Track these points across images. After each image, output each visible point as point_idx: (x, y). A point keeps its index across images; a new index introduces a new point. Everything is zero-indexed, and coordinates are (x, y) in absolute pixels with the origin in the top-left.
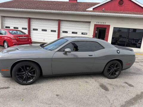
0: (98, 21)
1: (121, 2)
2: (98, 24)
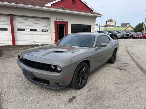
0: (58, 18)
1: (74, 1)
2: (57, 20)
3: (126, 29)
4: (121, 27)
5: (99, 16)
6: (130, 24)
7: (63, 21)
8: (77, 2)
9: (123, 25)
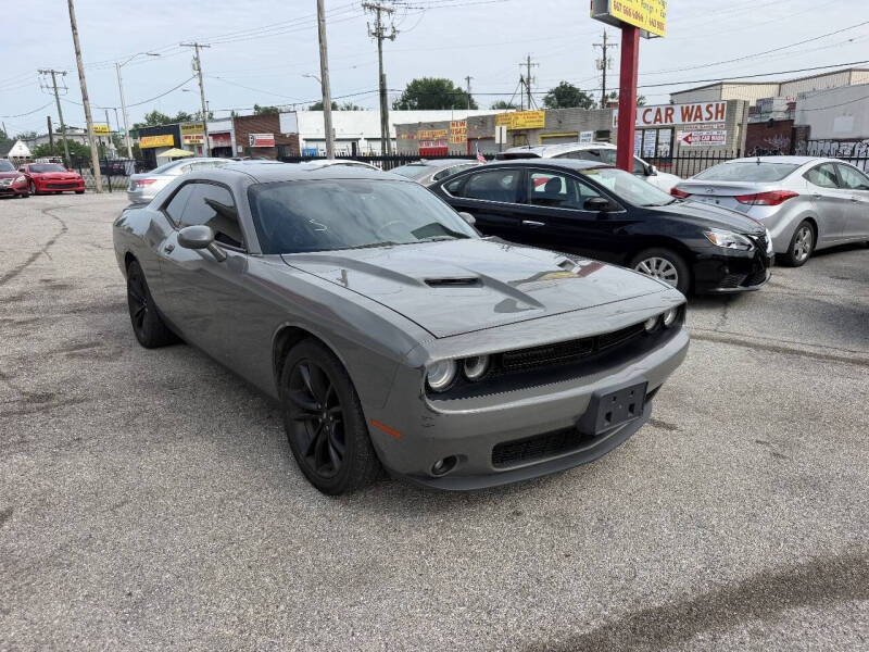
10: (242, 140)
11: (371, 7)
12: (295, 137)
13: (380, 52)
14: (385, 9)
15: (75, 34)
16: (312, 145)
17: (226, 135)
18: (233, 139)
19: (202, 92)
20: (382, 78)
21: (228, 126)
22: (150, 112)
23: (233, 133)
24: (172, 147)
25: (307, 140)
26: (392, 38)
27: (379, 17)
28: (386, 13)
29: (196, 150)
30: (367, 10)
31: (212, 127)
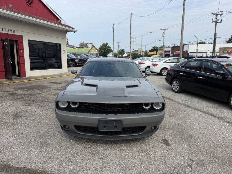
0: (1, 27)
2: (1, 31)
3: (89, 51)
4: (80, 48)
5: (72, 31)
6: (94, 45)
7: (12, 33)
8: (36, 2)
9: (83, 45)
10: (173, 53)
11: (214, 14)
12: (187, 52)
13: (216, 27)
14: (219, 14)
15: (131, 29)
16: (192, 54)
17: (169, 51)
18: (171, 52)
19: (164, 40)
20: (215, 34)
21: (170, 49)
22: (154, 46)
23: (171, 51)
24: (155, 54)
25: (191, 52)
26: (221, 22)
27: (217, 17)
28: (219, 15)
29: (161, 55)
30: (213, 15)
31: (165, 49)
